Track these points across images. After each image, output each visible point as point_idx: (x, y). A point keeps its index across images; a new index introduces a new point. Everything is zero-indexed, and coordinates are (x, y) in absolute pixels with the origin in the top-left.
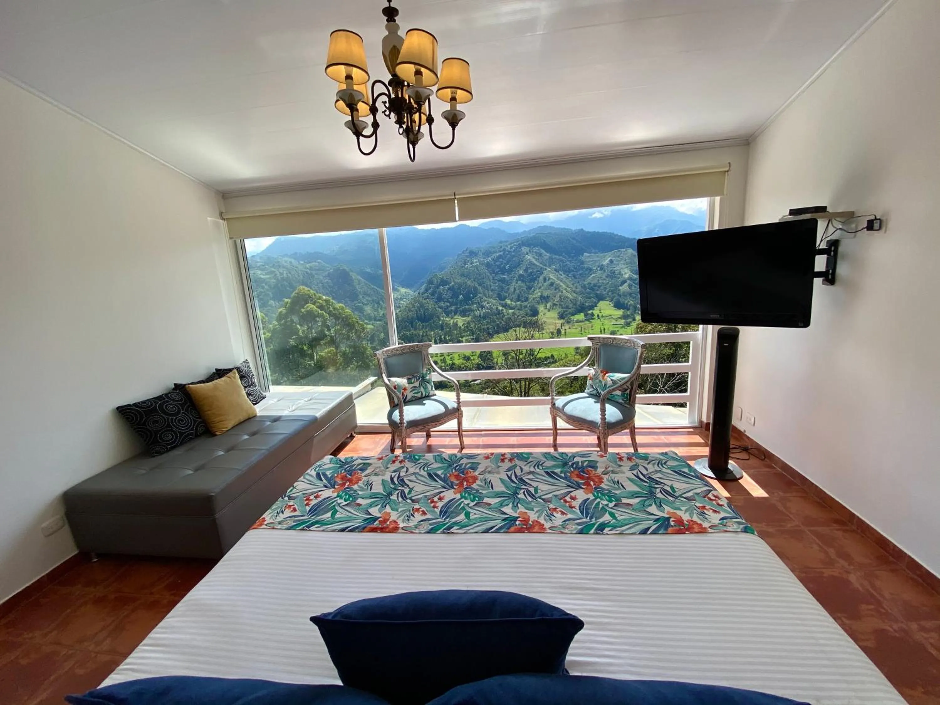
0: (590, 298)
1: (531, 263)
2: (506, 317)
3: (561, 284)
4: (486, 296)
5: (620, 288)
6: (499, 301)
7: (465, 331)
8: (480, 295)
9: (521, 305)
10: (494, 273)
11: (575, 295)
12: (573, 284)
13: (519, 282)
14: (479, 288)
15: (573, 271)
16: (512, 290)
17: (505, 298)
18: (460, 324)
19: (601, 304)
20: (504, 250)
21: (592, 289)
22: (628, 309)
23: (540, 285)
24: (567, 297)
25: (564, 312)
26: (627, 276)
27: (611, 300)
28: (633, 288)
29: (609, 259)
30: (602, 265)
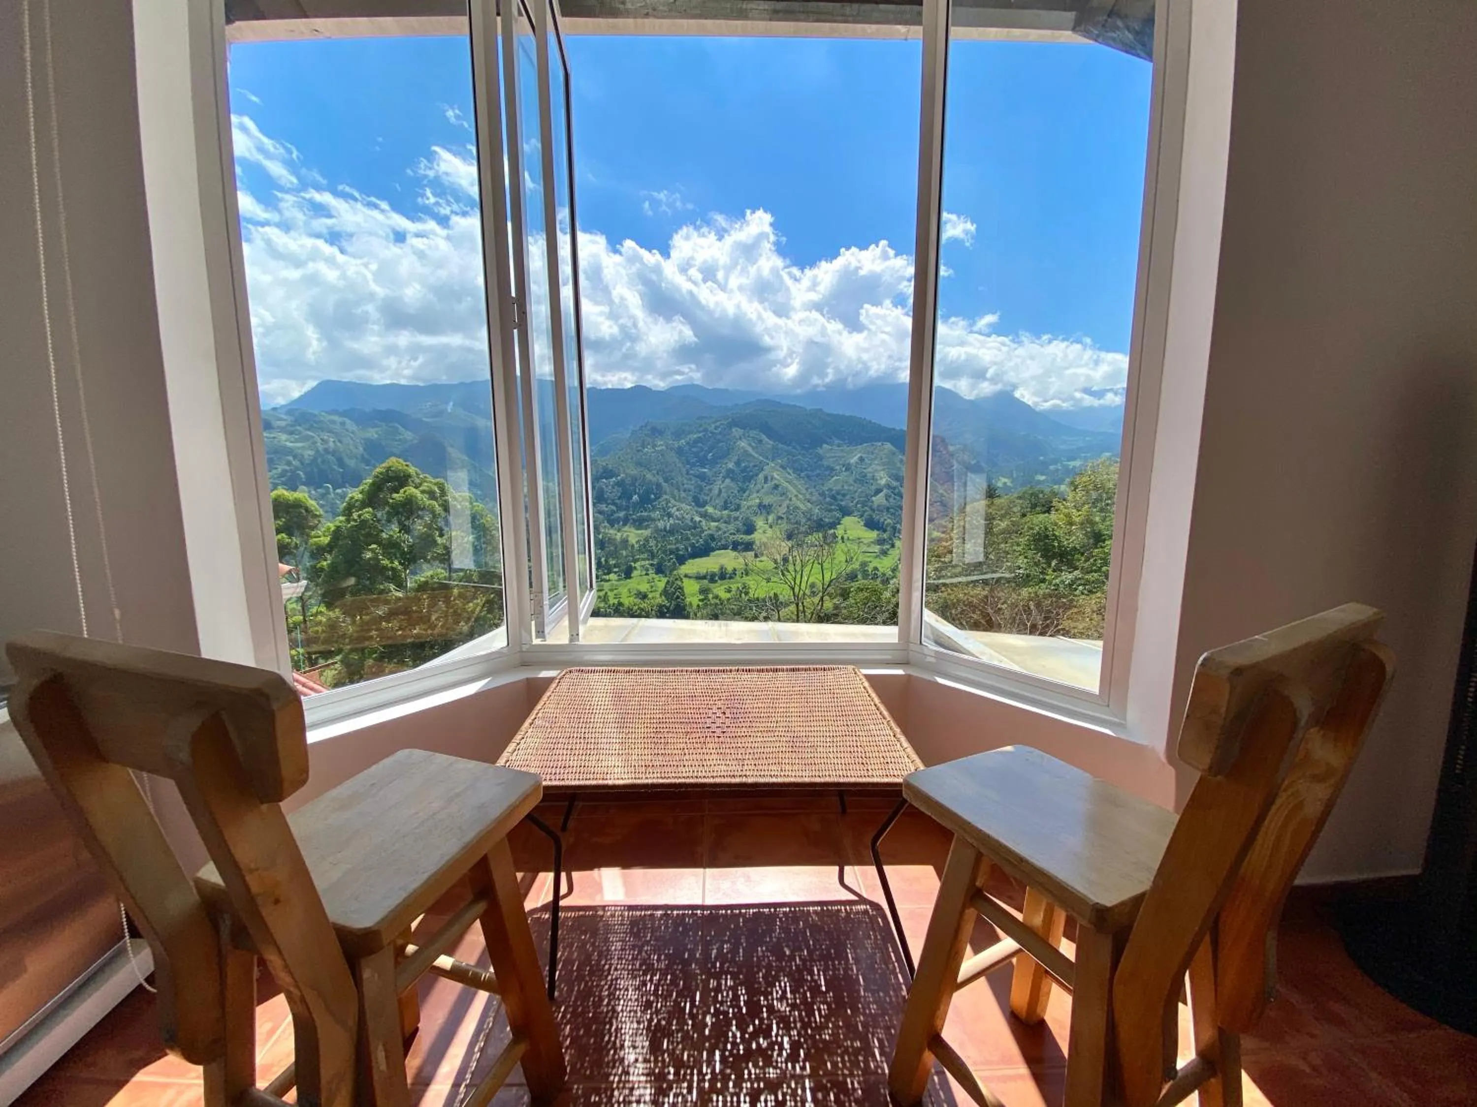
0: (830, 511)
1: (746, 454)
2: (706, 533)
3: (790, 488)
4: (674, 498)
5: (874, 498)
6: (696, 508)
7: (640, 551)
8: (665, 497)
9: (729, 516)
10: (688, 463)
11: (809, 505)
12: (807, 489)
13: (728, 481)
14: (665, 485)
15: (806, 470)
16: (716, 492)
17: (705, 503)
18: (633, 540)
19: (847, 521)
20: (706, 430)
21: (833, 497)
22: (885, 531)
23: (757, 487)
24: (797, 508)
25: (794, 530)
26: (883, 482)
27: (862, 516)
28: (891, 500)
29: (859, 455)
30: (849, 464)
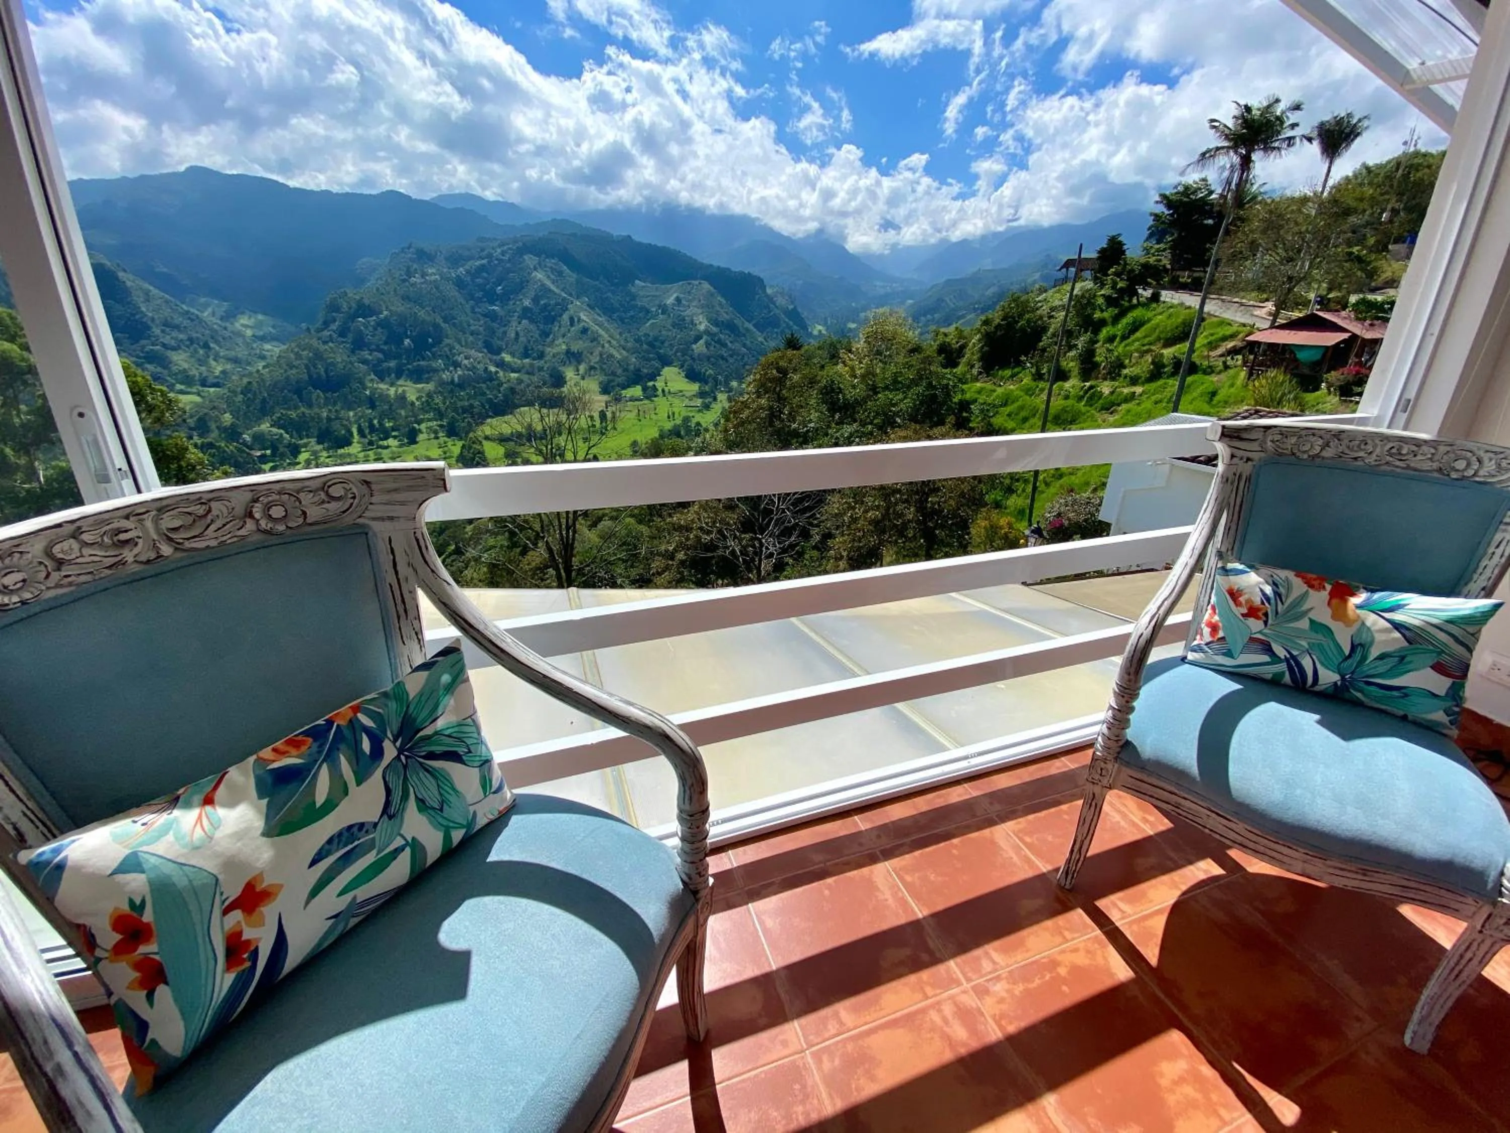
0: (649, 360)
1: (545, 288)
2: (505, 386)
3: (601, 332)
4: (460, 343)
5: (694, 346)
6: (489, 355)
7: (423, 410)
8: (447, 341)
9: (532, 365)
10: (472, 298)
11: (624, 352)
12: (620, 334)
13: (525, 322)
14: (445, 326)
15: (618, 311)
16: (513, 335)
17: (500, 350)
18: (412, 397)
19: (668, 372)
20: (490, 256)
21: (651, 344)
22: (706, 383)
23: (563, 330)
24: (612, 356)
25: (610, 381)
26: (702, 328)
27: (682, 367)
28: (712, 348)
29: (675, 295)
30: (665, 305)
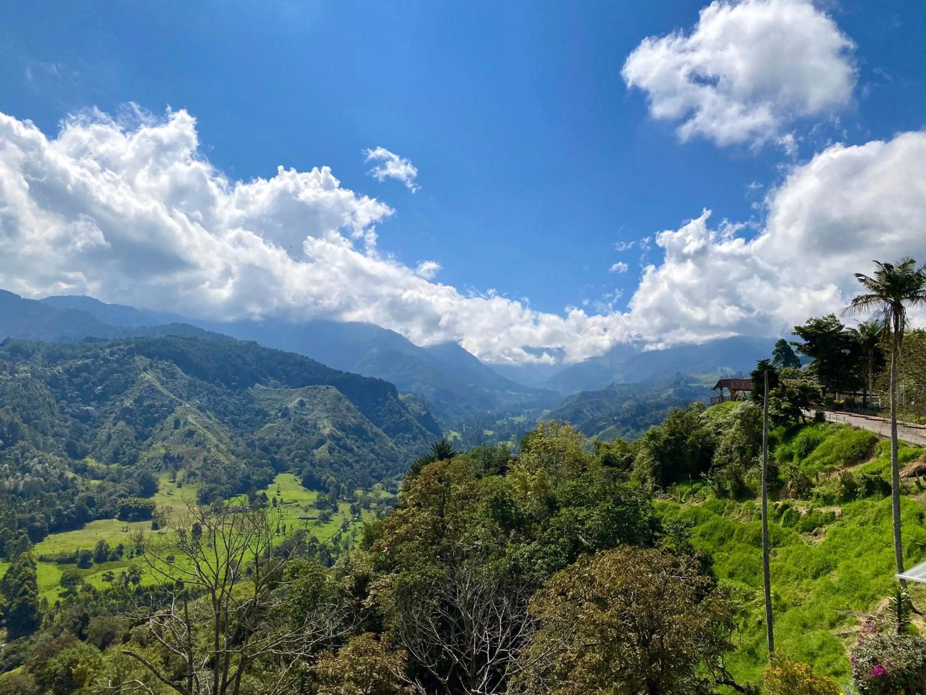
0: (261, 466)
1: (152, 389)
2: (81, 494)
3: (209, 435)
4: (36, 445)
5: (315, 451)
6: (70, 459)
8: (21, 443)
9: (119, 472)
10: (65, 397)
11: (233, 458)
12: (231, 438)
13: (121, 424)
14: (24, 428)
15: (232, 414)
16: (104, 438)
17: (85, 454)
19: (282, 479)
20: (95, 356)
21: (265, 449)
22: (327, 491)
23: (164, 434)
24: (218, 461)
25: (212, 490)
26: (327, 431)
27: (299, 473)
28: (336, 454)
29: (299, 399)
30: (286, 408)
